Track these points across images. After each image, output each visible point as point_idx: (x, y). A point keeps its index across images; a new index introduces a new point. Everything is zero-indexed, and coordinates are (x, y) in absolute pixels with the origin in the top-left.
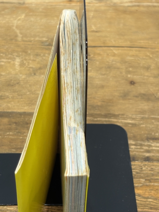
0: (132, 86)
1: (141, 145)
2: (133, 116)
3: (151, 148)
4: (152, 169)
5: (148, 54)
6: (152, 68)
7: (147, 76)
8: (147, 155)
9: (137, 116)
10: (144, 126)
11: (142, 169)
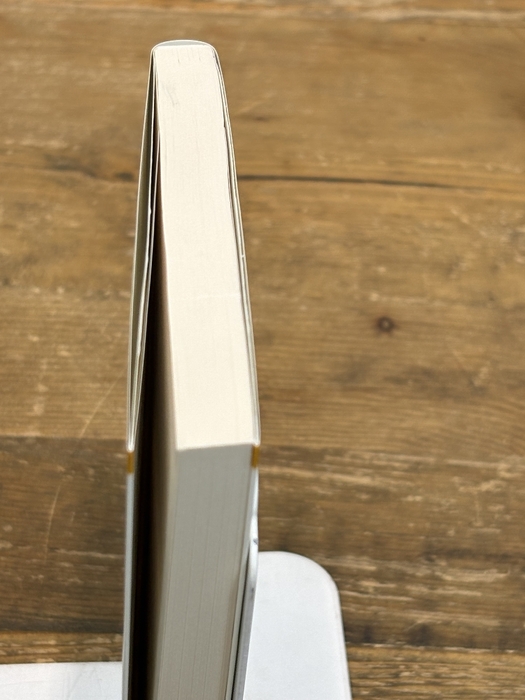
0: (384, 338)
1: (401, 577)
2: (379, 459)
3: (440, 591)
4: (437, 676)
5: (455, 211)
6: (465, 265)
7: (445, 299)
8: (423, 618)
9: (396, 457)
10: (418, 498)
11: (397, 676)
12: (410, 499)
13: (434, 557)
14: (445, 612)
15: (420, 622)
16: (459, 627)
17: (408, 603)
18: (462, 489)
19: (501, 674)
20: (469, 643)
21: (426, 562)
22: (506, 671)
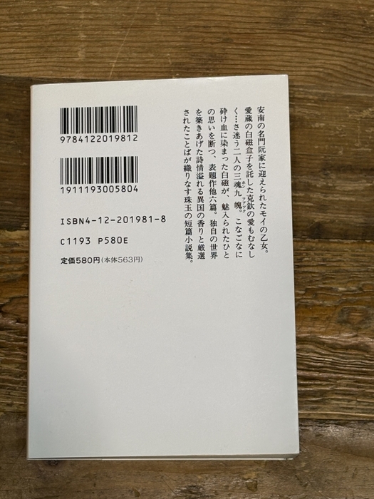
12: (317, 125)
13: (329, 172)
14: (332, 213)
15: (316, 221)
16: (339, 224)
17: (310, 207)
18: (350, 116)
19: (361, 258)
20: (344, 235)
21: (324, 176)
22: (364, 256)
